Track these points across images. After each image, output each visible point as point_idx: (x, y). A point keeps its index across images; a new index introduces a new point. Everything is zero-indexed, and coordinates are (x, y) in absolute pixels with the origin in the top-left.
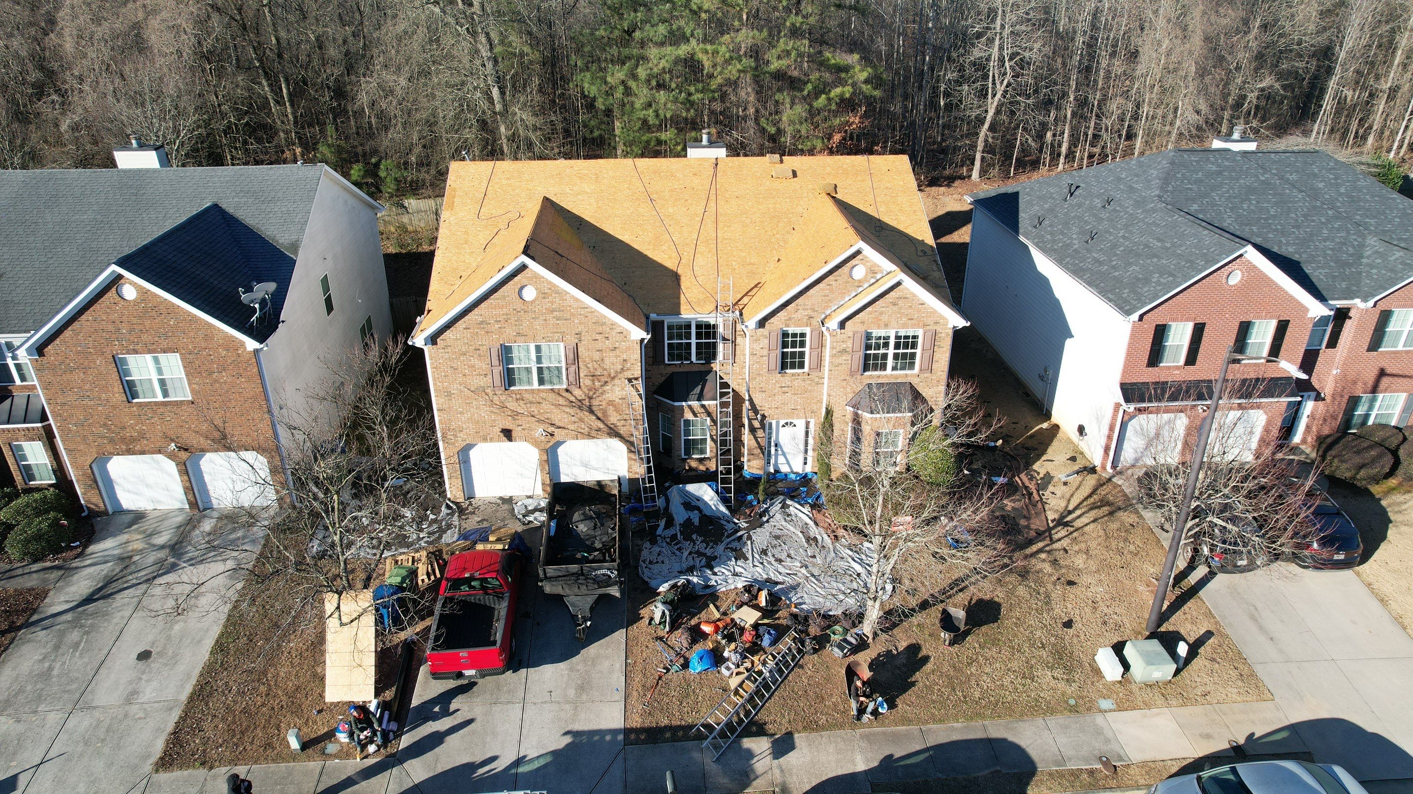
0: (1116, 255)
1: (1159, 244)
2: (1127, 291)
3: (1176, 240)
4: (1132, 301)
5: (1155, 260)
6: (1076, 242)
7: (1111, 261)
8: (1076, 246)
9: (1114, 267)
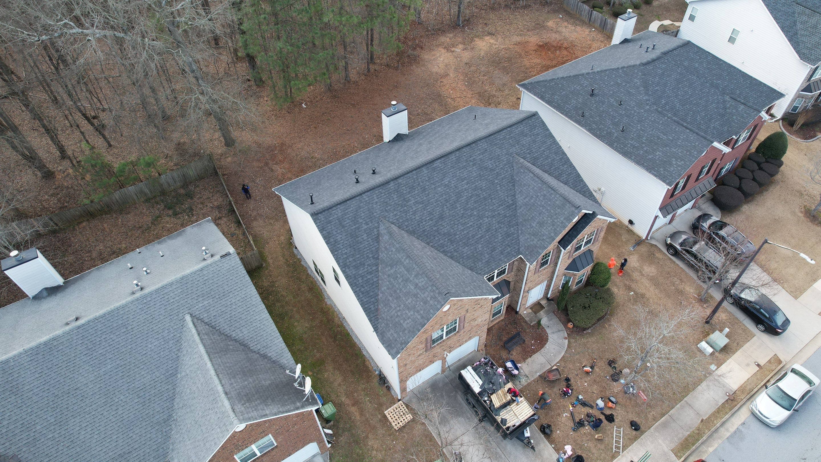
0: (643, 143)
1: (665, 137)
2: (662, 169)
3: (674, 135)
4: (669, 177)
5: (668, 148)
6: (614, 131)
7: (643, 148)
8: (616, 135)
9: (646, 151)
